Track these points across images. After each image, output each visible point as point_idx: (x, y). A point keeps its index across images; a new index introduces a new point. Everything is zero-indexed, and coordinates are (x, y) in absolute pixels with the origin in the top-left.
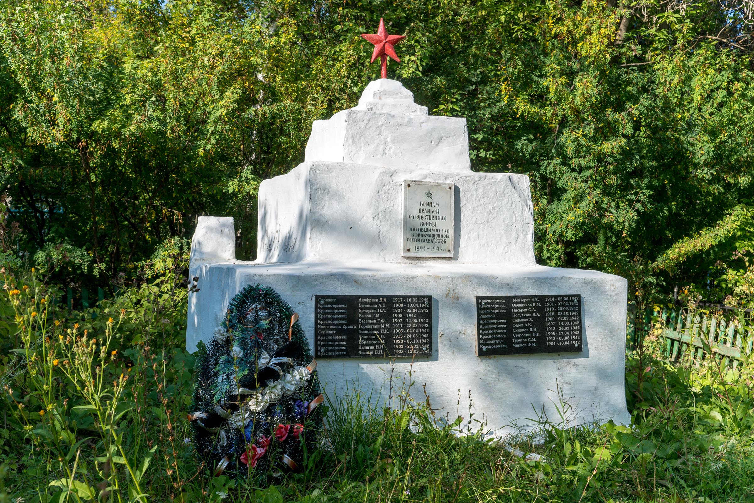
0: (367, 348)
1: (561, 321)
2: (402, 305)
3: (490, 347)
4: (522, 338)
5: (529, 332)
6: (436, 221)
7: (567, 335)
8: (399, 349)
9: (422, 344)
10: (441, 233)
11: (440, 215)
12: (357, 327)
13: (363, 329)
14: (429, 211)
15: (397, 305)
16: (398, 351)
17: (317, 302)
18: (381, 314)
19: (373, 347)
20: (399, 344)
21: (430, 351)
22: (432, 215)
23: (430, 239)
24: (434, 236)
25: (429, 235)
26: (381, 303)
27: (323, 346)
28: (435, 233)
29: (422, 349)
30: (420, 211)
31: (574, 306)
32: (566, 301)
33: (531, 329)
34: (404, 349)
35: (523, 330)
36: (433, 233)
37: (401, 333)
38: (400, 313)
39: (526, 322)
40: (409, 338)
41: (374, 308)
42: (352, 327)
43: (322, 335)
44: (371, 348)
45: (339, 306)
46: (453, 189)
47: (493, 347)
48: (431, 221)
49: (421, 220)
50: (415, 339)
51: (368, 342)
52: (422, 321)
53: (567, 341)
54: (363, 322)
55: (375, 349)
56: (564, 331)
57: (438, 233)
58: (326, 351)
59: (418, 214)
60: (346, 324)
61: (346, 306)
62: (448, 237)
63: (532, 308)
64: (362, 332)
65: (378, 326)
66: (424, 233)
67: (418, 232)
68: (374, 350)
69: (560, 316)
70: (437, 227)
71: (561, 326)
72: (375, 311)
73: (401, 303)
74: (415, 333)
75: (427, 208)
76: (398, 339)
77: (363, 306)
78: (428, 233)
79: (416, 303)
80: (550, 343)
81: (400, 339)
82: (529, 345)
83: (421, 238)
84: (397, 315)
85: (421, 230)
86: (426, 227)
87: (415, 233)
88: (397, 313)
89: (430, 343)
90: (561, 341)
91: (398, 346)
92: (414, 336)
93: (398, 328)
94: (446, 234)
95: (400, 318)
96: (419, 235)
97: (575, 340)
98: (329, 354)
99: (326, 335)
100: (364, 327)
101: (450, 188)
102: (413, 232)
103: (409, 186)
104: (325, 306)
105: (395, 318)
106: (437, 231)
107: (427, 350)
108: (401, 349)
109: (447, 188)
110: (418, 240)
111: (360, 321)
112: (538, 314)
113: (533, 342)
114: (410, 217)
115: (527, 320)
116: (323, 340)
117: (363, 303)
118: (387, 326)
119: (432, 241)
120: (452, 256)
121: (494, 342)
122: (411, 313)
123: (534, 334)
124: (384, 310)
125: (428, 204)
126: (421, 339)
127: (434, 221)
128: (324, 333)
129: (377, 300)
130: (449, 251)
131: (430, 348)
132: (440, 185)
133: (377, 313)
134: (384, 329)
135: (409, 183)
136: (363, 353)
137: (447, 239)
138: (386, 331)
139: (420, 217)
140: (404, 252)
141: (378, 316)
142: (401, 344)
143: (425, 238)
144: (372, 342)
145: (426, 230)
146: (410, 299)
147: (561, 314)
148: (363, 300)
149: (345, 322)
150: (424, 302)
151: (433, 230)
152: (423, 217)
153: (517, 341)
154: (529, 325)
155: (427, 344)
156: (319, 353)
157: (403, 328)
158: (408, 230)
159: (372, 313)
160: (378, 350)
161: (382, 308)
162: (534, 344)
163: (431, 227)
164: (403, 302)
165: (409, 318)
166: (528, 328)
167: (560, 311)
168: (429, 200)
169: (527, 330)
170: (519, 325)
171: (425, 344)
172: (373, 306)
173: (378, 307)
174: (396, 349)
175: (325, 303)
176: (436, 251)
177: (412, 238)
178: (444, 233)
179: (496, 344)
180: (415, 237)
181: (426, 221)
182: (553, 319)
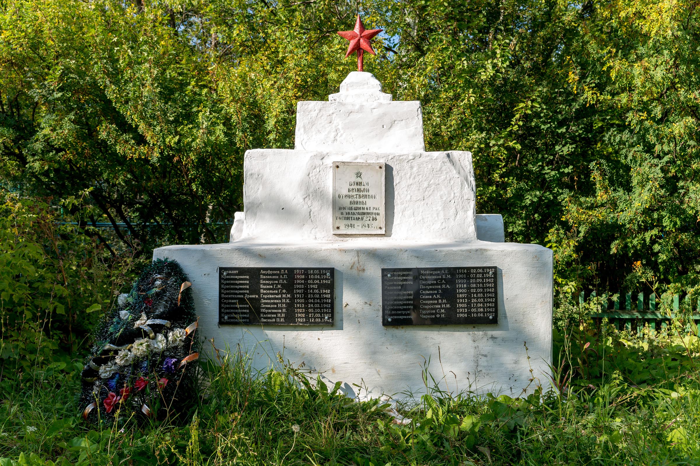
0: (269, 316)
1: (474, 293)
2: (303, 277)
3: (395, 317)
4: (429, 309)
5: (438, 304)
6: (367, 200)
7: (480, 307)
8: (300, 317)
9: (324, 313)
10: (371, 211)
11: (371, 193)
12: (259, 296)
13: (264, 299)
14: (358, 190)
15: (298, 277)
16: (299, 319)
17: (221, 274)
18: (282, 285)
19: (275, 316)
20: (300, 313)
21: (333, 320)
22: (361, 194)
23: (360, 217)
24: (364, 214)
25: (359, 214)
26: (283, 275)
27: (227, 313)
28: (365, 211)
29: (324, 318)
30: (349, 191)
31: (489, 278)
32: (480, 273)
33: (440, 301)
34: (305, 317)
35: (431, 302)
36: (363, 211)
37: (302, 303)
38: (302, 284)
39: (435, 294)
40: (311, 308)
41: (275, 280)
42: (254, 296)
43: (225, 303)
44: (273, 316)
45: (241, 277)
46: (384, 168)
47: (398, 317)
48: (361, 200)
49: (350, 199)
50: (317, 308)
51: (269, 311)
52: (324, 291)
53: (481, 313)
54: (265, 292)
55: (277, 317)
56: (477, 303)
57: (369, 211)
58: (229, 318)
59: (348, 193)
60: (248, 294)
61: (248, 277)
62: (378, 214)
63: (442, 279)
64: (264, 301)
65: (280, 296)
66: (353, 211)
67: (347, 211)
68: (275, 318)
69: (473, 288)
70: (368, 206)
71: (474, 298)
72: (277, 282)
73: (302, 274)
74: (317, 303)
75: (356, 187)
76: (299, 308)
77: (264, 277)
78: (358, 211)
79: (318, 275)
80: (461, 315)
81: (302, 308)
82: (438, 316)
83: (350, 216)
84: (298, 286)
85: (351, 209)
86: (355, 206)
87: (344, 211)
88: (299, 284)
89: (332, 313)
90: (474, 313)
91: (299, 315)
92: (316, 306)
93: (299, 298)
94: (376, 211)
95: (301, 289)
96: (349, 213)
97: (490, 312)
98: (232, 320)
99: (229, 303)
100: (266, 297)
101: (381, 167)
102: (342, 211)
103: (338, 167)
104: (228, 277)
105: (296, 289)
106: (367, 209)
107: (329, 318)
108: (303, 318)
109: (378, 167)
110: (348, 219)
111: (262, 291)
112: (448, 286)
113: (443, 313)
114: (339, 196)
115: (436, 292)
116: (227, 308)
117: (264, 275)
118: (289, 296)
119: (362, 219)
120: (384, 233)
121: (400, 312)
122: (313, 284)
123: (443, 306)
124: (285, 281)
125: (357, 184)
126: (323, 308)
127: (364, 200)
128: (227, 301)
129: (278, 272)
130: (380, 228)
131: (332, 317)
132: (369, 165)
133: (279, 284)
134: (286, 299)
135: (338, 164)
136: (265, 320)
137: (378, 217)
138: (288, 301)
139: (349, 197)
140: (334, 230)
141: (279, 286)
142: (302, 313)
143: (355, 216)
144: (273, 311)
145: (356, 209)
146: (312, 271)
147: (474, 286)
148: (264, 272)
149: (248, 292)
150: (325, 274)
151: (363, 209)
152: (353, 196)
153: (424, 312)
154: (438, 296)
155: (329, 313)
156: (222, 320)
157: (304, 298)
158: (337, 208)
159: (272, 284)
160: (280, 318)
161: (283, 280)
162: (443, 316)
163: (361, 206)
164: (304, 274)
165: (310, 289)
166: (437, 299)
167: (473, 283)
168: (359, 180)
169: (436, 302)
170: (427, 297)
171: (327, 313)
172: (274, 277)
173: (279, 279)
174: (298, 318)
175: (228, 274)
176: (367, 228)
177: (341, 216)
178: (375, 211)
179: (402, 315)
180: (345, 215)
181: (356, 200)
182: (465, 291)
